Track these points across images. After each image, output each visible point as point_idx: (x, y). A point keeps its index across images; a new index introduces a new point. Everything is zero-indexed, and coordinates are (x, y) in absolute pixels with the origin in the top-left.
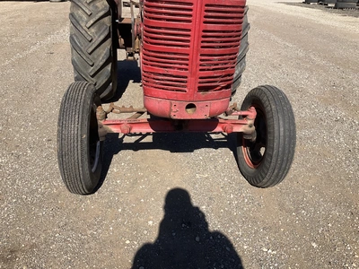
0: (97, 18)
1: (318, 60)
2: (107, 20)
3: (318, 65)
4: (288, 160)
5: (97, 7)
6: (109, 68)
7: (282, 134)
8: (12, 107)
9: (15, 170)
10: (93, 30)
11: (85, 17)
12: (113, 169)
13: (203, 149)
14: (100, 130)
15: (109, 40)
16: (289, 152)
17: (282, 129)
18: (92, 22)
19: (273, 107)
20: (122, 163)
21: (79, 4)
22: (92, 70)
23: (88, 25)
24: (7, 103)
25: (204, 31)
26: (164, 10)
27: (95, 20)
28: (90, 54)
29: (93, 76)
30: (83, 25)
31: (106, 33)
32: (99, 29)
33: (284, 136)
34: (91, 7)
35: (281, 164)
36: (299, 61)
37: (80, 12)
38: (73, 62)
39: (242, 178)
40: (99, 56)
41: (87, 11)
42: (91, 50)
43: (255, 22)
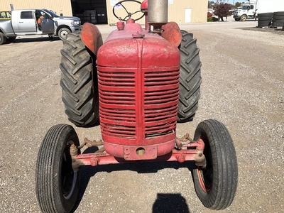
0: (80, 67)
1: (267, 78)
2: (89, 67)
3: (268, 84)
4: (231, 190)
5: (80, 58)
6: (91, 102)
8: (19, 134)
9: (12, 193)
10: (77, 75)
11: (71, 66)
12: (89, 192)
13: (165, 169)
14: (73, 164)
15: (91, 82)
17: (224, 163)
18: (76, 70)
19: (216, 142)
21: (67, 57)
22: (77, 105)
23: (74, 73)
24: (16, 131)
25: (146, 92)
26: (112, 79)
27: (78, 68)
28: (76, 93)
29: (78, 109)
30: (70, 72)
31: (88, 77)
32: (82, 75)
34: (76, 59)
35: (226, 194)
36: (252, 81)
37: (68, 62)
38: (63, 100)
40: (83, 94)
41: (73, 62)
42: (76, 90)
43: (216, 47)
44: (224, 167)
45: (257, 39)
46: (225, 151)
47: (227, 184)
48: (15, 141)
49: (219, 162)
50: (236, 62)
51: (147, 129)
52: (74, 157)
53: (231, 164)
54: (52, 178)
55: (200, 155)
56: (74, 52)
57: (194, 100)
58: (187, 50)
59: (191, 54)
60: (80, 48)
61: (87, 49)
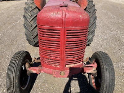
0: (34, 17)
4: (111, 92)
5: (34, 12)
10: (32, 22)
11: (29, 17)
12: (36, 83)
14: (27, 72)
16: (112, 89)
18: (32, 19)
19: (104, 67)
21: (27, 12)
22: (32, 37)
23: (30, 20)
25: (67, 42)
27: (33, 18)
28: (31, 31)
29: (33, 39)
30: (28, 20)
32: (35, 21)
34: (31, 13)
37: (27, 15)
38: (26, 34)
40: (35, 31)
41: (30, 14)
42: (31, 30)
44: (108, 81)
45: (122, 3)
46: (109, 72)
47: (109, 90)
48: (3, 53)
49: (105, 78)
50: (111, 15)
51: (66, 62)
52: (27, 69)
53: (112, 80)
54: (14, 83)
55: (94, 71)
56: (31, 9)
57: (91, 36)
58: (90, 10)
59: (92, 12)
60: (34, 7)
61: (37, 7)
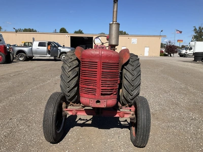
0: (72, 68)
1: (191, 89)
2: (77, 69)
4: (146, 131)
5: (73, 64)
6: (76, 89)
7: (143, 118)
8: (32, 106)
9: (26, 132)
10: (70, 73)
11: (68, 68)
12: (69, 134)
13: (115, 128)
14: (63, 113)
15: (77, 77)
16: (147, 126)
18: (70, 69)
19: (140, 105)
20: (74, 132)
21: (66, 62)
22: (68, 89)
23: (68, 71)
24: (30, 104)
25: (102, 72)
29: (68, 92)
30: (66, 70)
31: (76, 74)
32: (73, 72)
33: (144, 119)
34: (70, 64)
35: (143, 133)
37: (66, 66)
38: (61, 86)
39: (131, 142)
40: (72, 83)
42: (68, 81)
43: (161, 70)
47: (144, 127)
48: (29, 109)
49: (140, 115)
51: (102, 91)
52: (64, 109)
53: (146, 116)
54: (52, 115)
55: (133, 115)
56: (70, 60)
58: (133, 63)
60: (74, 58)
61: (77, 59)
